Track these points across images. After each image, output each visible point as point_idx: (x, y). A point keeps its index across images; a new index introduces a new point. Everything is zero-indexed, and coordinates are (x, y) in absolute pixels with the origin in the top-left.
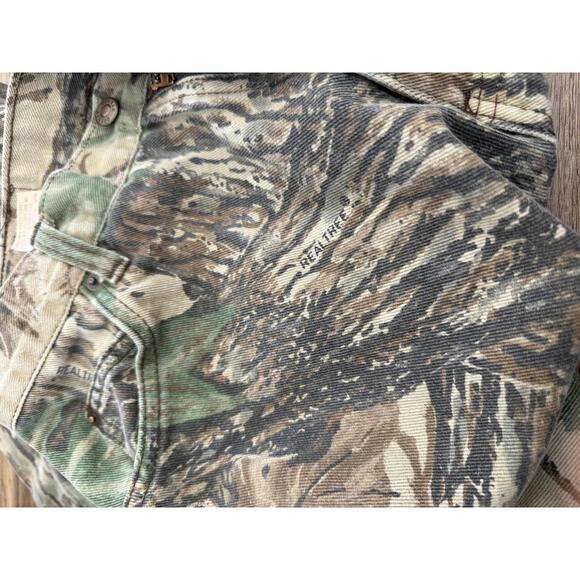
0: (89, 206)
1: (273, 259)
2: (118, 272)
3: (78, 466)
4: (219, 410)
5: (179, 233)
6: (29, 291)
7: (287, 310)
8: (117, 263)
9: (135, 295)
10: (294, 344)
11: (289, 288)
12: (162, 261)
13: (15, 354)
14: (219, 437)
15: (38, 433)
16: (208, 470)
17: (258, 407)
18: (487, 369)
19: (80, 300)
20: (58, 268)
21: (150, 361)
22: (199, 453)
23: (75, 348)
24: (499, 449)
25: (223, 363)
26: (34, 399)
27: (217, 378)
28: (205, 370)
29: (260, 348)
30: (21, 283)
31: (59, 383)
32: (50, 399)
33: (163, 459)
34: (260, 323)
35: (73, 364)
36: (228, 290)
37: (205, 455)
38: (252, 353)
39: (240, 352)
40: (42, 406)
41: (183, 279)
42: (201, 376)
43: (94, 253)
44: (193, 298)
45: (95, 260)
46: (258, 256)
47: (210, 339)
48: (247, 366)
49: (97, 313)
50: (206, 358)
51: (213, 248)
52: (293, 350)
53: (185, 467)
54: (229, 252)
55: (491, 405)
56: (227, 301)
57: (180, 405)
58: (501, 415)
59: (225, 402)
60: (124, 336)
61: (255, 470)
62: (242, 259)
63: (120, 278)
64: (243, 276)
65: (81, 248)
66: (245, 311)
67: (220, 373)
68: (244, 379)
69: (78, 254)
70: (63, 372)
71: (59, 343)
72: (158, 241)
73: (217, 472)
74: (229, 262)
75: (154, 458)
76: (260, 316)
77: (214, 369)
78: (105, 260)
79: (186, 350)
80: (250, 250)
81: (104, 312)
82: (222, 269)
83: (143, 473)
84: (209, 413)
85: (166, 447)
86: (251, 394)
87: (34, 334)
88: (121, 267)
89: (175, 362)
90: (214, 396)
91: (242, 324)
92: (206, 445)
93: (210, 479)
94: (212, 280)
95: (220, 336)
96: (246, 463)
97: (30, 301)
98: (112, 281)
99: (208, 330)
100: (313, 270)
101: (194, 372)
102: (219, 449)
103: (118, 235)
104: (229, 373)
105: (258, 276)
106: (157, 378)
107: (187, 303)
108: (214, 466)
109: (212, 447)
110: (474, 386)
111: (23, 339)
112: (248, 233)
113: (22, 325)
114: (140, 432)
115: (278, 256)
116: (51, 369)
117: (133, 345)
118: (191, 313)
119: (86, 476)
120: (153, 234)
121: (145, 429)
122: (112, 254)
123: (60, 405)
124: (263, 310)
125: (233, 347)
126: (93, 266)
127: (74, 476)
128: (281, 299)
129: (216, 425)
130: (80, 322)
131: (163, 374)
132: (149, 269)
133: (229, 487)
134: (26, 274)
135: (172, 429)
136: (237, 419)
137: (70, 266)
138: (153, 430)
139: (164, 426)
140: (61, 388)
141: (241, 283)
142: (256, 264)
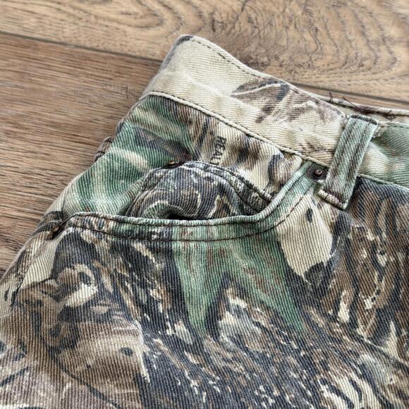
1: (366, 374)
2: (331, 198)
4: (189, 307)
5: (382, 260)
6: (302, 117)
7: (314, 389)
8: (340, 197)
9: (309, 214)
10: (276, 393)
11: (338, 392)
12: (348, 241)
14: (161, 308)
16: (125, 296)
19: (297, 161)
20: (329, 142)
21: (237, 231)
22: (144, 285)
25: (238, 312)
26: (193, 115)
27: (223, 304)
28: (230, 291)
29: (263, 356)
30: (310, 108)
31: (208, 138)
32: (192, 130)
33: (139, 246)
34: (292, 360)
36: (321, 322)
37: (141, 291)
38: (255, 347)
39: (253, 333)
40: (185, 121)
41: (330, 263)
42: (224, 286)
43: (350, 175)
44: (308, 275)
45: (343, 176)
46: (367, 357)
47: (263, 297)
48: (239, 340)
49: (288, 177)
50: (243, 293)
51: (369, 304)
52: (269, 391)
53: (130, 271)
54: (365, 323)
56: (308, 319)
57: (193, 264)
59: (197, 314)
60: (268, 202)
62: (359, 339)
63: (324, 200)
64: (340, 341)
65: (354, 163)
66: (301, 343)
67: (228, 309)
68: (224, 337)
69: (347, 159)
70: (221, 142)
71: (252, 140)
72: (370, 237)
73: (123, 305)
74: (353, 324)
75: (141, 237)
76: (300, 360)
77: (232, 301)
78: (342, 184)
79: (251, 270)
80: (371, 349)
81: (290, 183)
82: (344, 314)
83: (125, 227)
84: (186, 296)
85: (152, 249)
86: (209, 343)
87: (260, 120)
88: (337, 201)
89: (239, 260)
90: (205, 300)
91: (286, 339)
92: (153, 293)
93: (116, 297)
94: (330, 298)
95: (268, 308)
96: (135, 334)
97: (292, 118)
98: (322, 192)
99: (274, 294)
101: (227, 278)
102: (147, 307)
103: (370, 196)
104: (229, 319)
105: (344, 357)
106: (220, 240)
107: (301, 270)
108: (129, 302)
109: (150, 299)
111: (255, 109)
112: (391, 345)
113: (268, 110)
114: (168, 221)
115: (371, 382)
116: (224, 131)
118: (290, 275)
120: (377, 231)
121: (171, 225)
122: (349, 193)
124: (307, 363)
125: (258, 324)
126: (335, 173)
128: (324, 382)
129: (173, 303)
131: (224, 245)
132: (337, 228)
133: (109, 314)
134: (320, 112)
135: (169, 254)
136: (181, 328)
137: (333, 152)
138: (170, 234)
139: (174, 246)
141: (333, 339)
142: (357, 355)
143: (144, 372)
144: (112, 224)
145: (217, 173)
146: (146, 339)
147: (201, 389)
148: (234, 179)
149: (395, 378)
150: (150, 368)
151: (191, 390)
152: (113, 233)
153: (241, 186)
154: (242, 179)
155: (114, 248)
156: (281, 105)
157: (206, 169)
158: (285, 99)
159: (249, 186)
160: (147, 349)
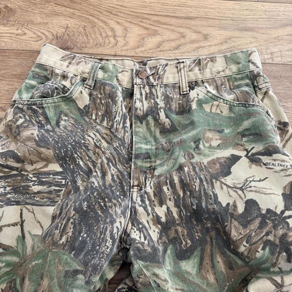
0: (106, 76)
1: (98, 131)
2: (88, 87)
3: (29, 84)
4: (51, 121)
5: (103, 102)
6: (80, 64)
7: (83, 137)
8: (90, 86)
9: (81, 92)
10: (73, 139)
11: (90, 136)
12: (94, 98)
13: (61, 62)
14: (43, 122)
15: (37, 70)
16: (33, 120)
17: (53, 131)
18: (66, 185)
19: (79, 77)
20: (87, 70)
21: (62, 99)
22: (37, 117)
23: (64, 77)
24: (45, 187)
25: (65, 120)
26: (48, 68)
27: (60, 119)
28: (62, 115)
29: (71, 131)
30: (83, 61)
31: (54, 74)
32: (49, 72)
33: (34, 107)
34: (79, 130)
35: (59, 78)
36: (88, 120)
37: (37, 119)
38: (69, 129)
39: (69, 125)
40: (46, 70)
41: (89, 104)
42: (60, 114)
43: (93, 80)
44: (84, 108)
45: (91, 80)
46: (98, 127)
47: (72, 116)
48: (65, 128)
49: (75, 82)
50: (66, 115)
51: (100, 114)
52: (72, 139)
53: (33, 114)
54: (99, 119)
55: (56, 186)
56: (84, 120)
57: (51, 110)
58: (53, 188)
59: (53, 123)
60: (69, 90)
61: (33, 131)
62: (97, 123)
63: (86, 87)
64: (92, 124)
65: (94, 76)
66: (82, 126)
67: (62, 120)
68: (61, 127)
69: (92, 75)
70: (57, 75)
71: (65, 73)
72: (99, 96)
73: (32, 123)
74: (96, 119)
75: (34, 105)
76: (81, 130)
77: (63, 118)
78: (90, 82)
79: (68, 109)
80: (100, 125)
81: (75, 84)
82: (94, 117)
83: (30, 102)
84: (49, 118)
85: (38, 107)
86: (57, 129)
87: (68, 66)
88: (89, 87)
89: (64, 107)
90: (55, 119)
91: (78, 126)
92: (40, 119)
93: (30, 121)
94: (90, 114)
95: (74, 118)
96: (35, 129)
97: (78, 64)
98: (85, 85)
99: (75, 115)
100: (95, 143)
101: (61, 112)
102: (39, 122)
103: (98, 85)
104: (62, 123)
105: (92, 128)
106: (58, 102)
107: (82, 107)
108: (34, 122)
109: (40, 120)
110: (61, 182)
111: (66, 63)
112: (105, 124)
113: (70, 63)
114: (41, 99)
115: (99, 133)
116: (57, 71)
117: (67, 92)
118: (79, 109)
119: (27, 87)
120: (101, 94)
121: (42, 100)
122: (93, 85)
123: (47, 75)
124: (83, 131)
125: (71, 123)
126: (89, 79)
127: (26, 83)
128: (86, 134)
129: (46, 120)
130: (72, 77)
131: (59, 104)
132: (90, 95)
133: (28, 125)
134: (85, 62)
135: (43, 108)
136: (49, 127)
137: (88, 73)
138: (42, 103)
139: (44, 105)
140: (52, 75)
141: (90, 124)
142: (96, 127)
143: (37, 138)
144: (26, 102)
145: (55, 84)
146: (38, 130)
147: (52, 140)
148: (60, 85)
149: (105, 131)
150: (38, 137)
151: (49, 141)
152: (27, 104)
153: (62, 87)
154: (62, 85)
155: (28, 108)
156: (74, 61)
157: (52, 83)
158: (75, 59)
159: (65, 86)
160: (38, 133)
